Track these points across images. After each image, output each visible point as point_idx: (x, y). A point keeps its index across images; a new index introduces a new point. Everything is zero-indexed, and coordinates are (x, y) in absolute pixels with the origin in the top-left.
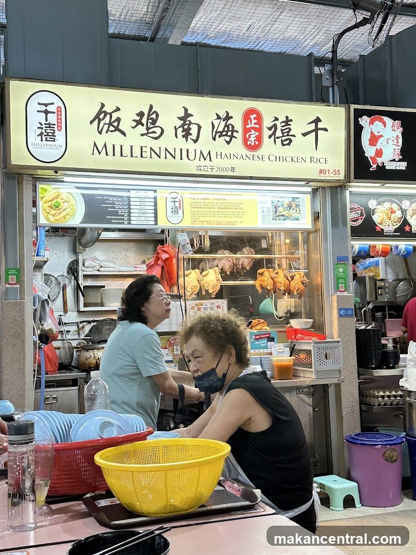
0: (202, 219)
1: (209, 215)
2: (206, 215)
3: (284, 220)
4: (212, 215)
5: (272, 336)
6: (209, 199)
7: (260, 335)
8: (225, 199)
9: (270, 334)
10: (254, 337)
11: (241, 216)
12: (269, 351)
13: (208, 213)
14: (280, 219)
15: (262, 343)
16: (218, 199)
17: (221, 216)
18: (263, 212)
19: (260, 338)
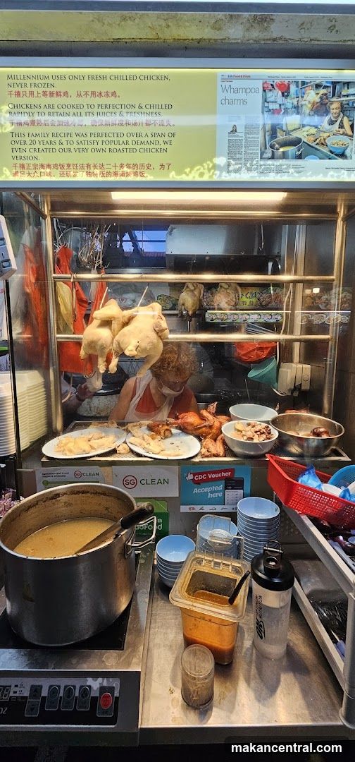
0: (43, 158)
1: (65, 146)
2: (57, 146)
3: (300, 157)
4: (75, 146)
5: (237, 475)
6: (66, 94)
7: (206, 473)
8: (114, 94)
9: (232, 471)
10: (191, 477)
11: (163, 146)
12: (228, 509)
13: (64, 140)
14: (284, 156)
15: (212, 492)
16: (93, 94)
17: (104, 146)
18: (234, 131)
19: (208, 480)
